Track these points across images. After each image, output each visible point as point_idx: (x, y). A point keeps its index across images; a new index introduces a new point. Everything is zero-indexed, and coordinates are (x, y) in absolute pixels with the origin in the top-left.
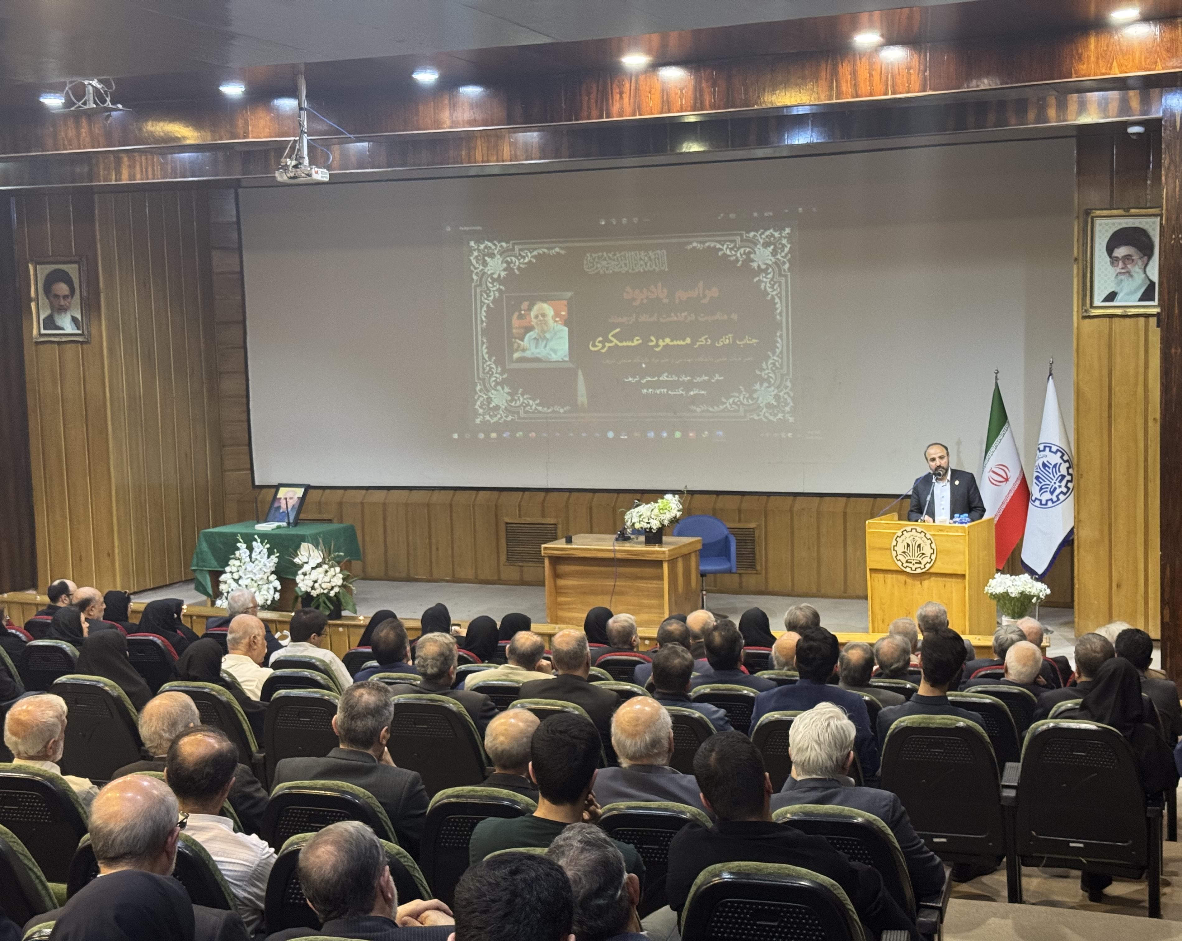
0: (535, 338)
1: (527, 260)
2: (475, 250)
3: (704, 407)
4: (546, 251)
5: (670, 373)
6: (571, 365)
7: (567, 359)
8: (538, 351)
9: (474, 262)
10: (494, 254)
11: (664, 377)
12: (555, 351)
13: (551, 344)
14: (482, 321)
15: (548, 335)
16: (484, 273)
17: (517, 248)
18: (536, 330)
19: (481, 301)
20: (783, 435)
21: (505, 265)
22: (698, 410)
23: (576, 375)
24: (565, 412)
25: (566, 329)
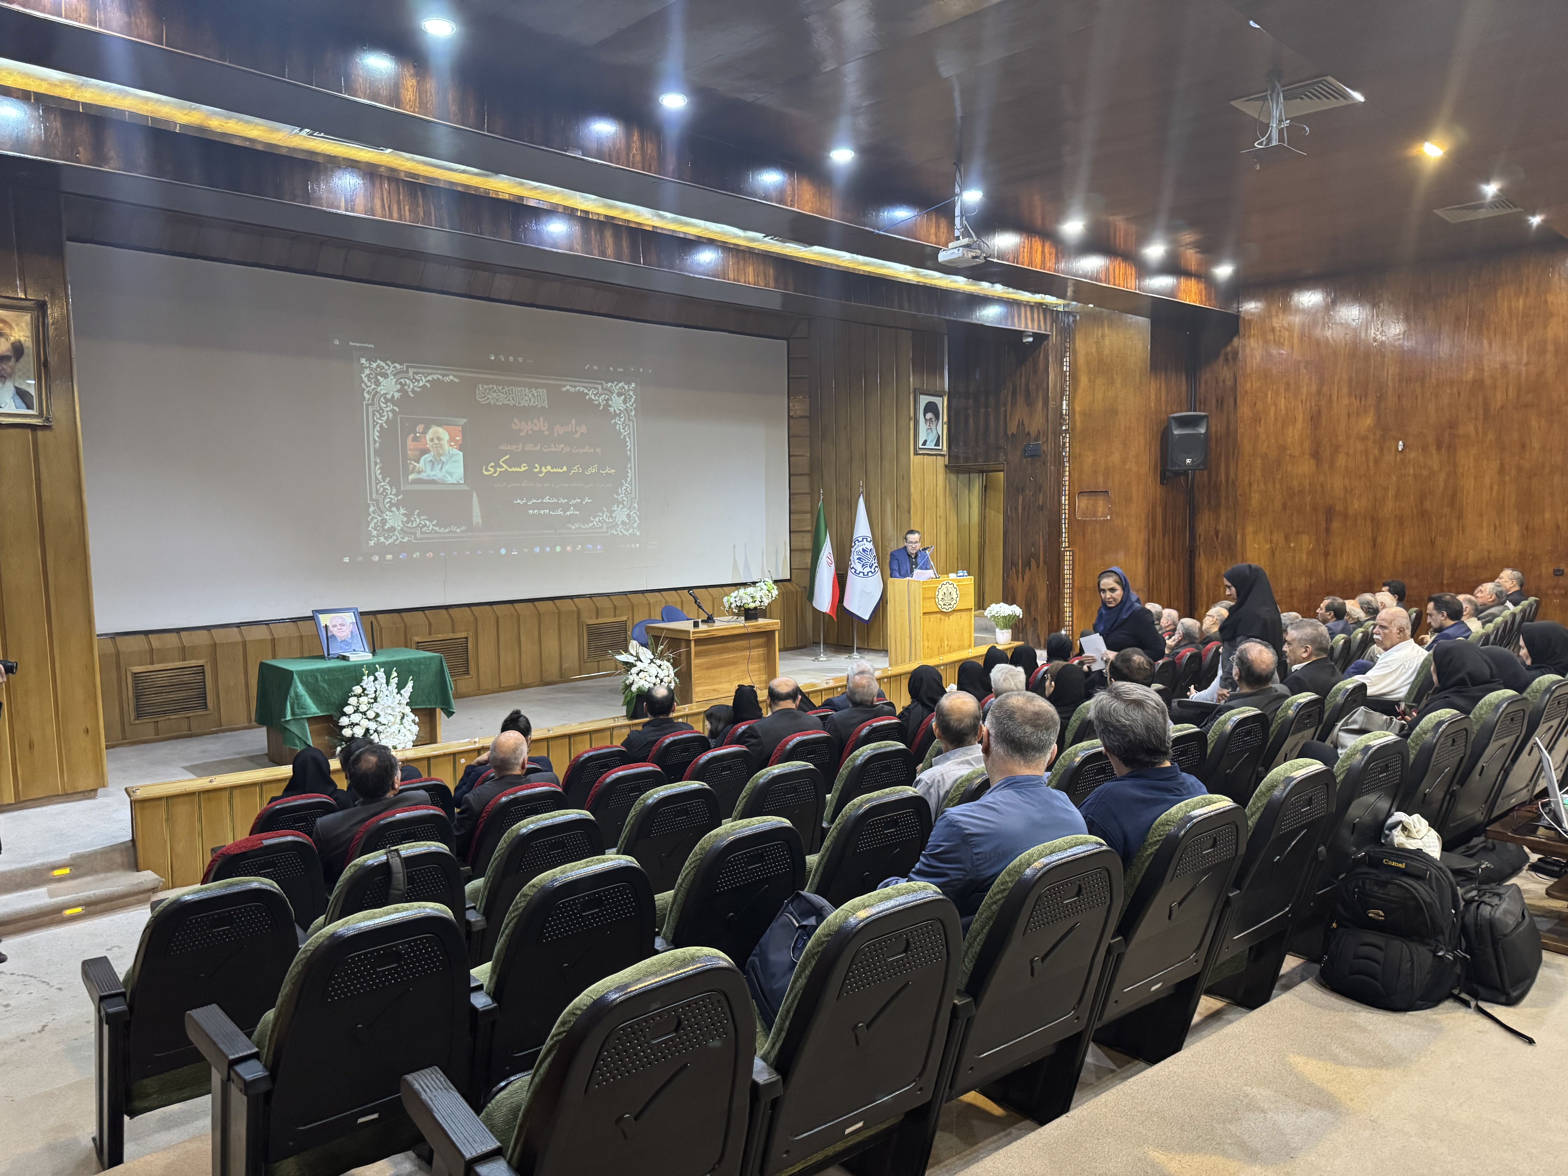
0: (431, 461)
1: (421, 384)
2: (366, 368)
3: (577, 525)
4: (440, 377)
5: (551, 497)
6: (465, 488)
7: (462, 482)
8: (433, 473)
9: (366, 380)
10: (387, 374)
11: (546, 500)
12: (451, 474)
13: (446, 468)
14: (375, 442)
15: (443, 459)
16: (377, 392)
17: (411, 371)
18: (432, 453)
19: (374, 421)
20: (633, 546)
21: (399, 387)
22: (573, 527)
23: (472, 496)
24: (461, 532)
25: (461, 453)
